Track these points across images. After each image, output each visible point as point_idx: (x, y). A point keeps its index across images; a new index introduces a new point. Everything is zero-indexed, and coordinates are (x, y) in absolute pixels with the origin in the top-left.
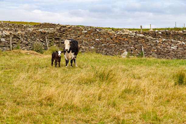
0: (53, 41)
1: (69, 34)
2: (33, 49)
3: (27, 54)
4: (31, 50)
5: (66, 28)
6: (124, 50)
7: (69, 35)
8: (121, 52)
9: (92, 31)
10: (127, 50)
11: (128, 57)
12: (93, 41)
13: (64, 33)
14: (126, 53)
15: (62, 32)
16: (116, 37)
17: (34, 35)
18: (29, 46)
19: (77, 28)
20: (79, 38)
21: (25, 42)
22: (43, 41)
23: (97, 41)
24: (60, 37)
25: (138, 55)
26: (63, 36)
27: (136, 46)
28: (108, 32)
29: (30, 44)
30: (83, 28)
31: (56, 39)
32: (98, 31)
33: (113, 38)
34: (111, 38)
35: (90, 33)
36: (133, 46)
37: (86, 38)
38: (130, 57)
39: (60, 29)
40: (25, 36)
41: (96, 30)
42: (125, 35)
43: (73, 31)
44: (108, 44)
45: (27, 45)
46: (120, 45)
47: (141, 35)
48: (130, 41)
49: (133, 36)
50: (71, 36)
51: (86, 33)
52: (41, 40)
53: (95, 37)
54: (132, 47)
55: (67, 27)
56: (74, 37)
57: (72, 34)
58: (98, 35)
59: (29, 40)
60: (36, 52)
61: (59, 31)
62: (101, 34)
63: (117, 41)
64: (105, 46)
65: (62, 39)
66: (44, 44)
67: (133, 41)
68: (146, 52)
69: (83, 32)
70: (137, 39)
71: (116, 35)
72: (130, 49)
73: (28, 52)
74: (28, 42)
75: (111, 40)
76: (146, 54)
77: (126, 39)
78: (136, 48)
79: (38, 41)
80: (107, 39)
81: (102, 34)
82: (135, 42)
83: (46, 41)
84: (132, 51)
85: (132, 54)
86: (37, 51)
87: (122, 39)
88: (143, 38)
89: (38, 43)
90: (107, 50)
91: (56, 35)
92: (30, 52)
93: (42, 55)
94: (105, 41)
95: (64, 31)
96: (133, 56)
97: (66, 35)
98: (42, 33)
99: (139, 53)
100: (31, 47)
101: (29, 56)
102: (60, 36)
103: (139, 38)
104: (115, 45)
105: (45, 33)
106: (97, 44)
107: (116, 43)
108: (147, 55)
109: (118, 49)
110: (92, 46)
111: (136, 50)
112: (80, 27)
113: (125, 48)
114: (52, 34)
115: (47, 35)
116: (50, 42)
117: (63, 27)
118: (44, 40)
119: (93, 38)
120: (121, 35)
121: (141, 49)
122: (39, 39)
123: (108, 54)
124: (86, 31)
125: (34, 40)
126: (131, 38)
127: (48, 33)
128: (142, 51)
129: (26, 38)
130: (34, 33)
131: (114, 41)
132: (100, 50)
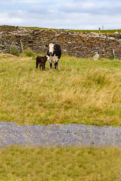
0: (26, 44)
1: (42, 37)
2: (9, 52)
3: (5, 57)
4: (8, 53)
5: (39, 32)
6: (96, 52)
7: (42, 39)
8: (92, 54)
9: (64, 35)
10: (98, 52)
11: (99, 59)
12: (66, 44)
13: (37, 37)
14: (97, 55)
15: (35, 36)
16: (88, 40)
17: (10, 39)
18: (6, 49)
19: (50, 32)
20: (52, 41)
21: (1, 45)
22: (18, 45)
23: (70, 44)
24: (33, 41)
25: (109, 57)
26: (37, 39)
27: (107, 48)
28: (80, 35)
29: (7, 48)
30: (55, 32)
31: (29, 42)
32: (70, 34)
33: (85, 41)
34: (83, 41)
35: (63, 36)
36: (104, 48)
37: (59, 41)
38: (101, 59)
39: (33, 32)
40: (1, 40)
41: (68, 33)
42: (97, 38)
43: (46, 34)
44: (80, 47)
45: (4, 48)
46: (92, 47)
47: (112, 38)
48: (102, 43)
49: (104, 39)
50: (44, 39)
51: (58, 37)
52: (16, 43)
53: (67, 40)
54: (103, 50)
55: (40, 30)
56: (47, 40)
57: (45, 37)
58: (70, 38)
59: (5, 43)
60: (12, 55)
61: (32, 34)
62: (73, 37)
63: (89, 44)
64: (77, 49)
65: (35, 42)
66: (19, 47)
67: (104, 44)
68: (116, 55)
69: (55, 35)
70: (108, 42)
71: (88, 38)
72: (102, 51)
73: (5, 55)
74: (4, 45)
75: (83, 43)
76: (116, 57)
77: (97, 42)
78: (107, 51)
79: (13, 44)
80: (79, 42)
81: (75, 37)
82: (106, 45)
83: (20, 45)
84: (103, 53)
85: (103, 57)
86: (14, 54)
87: (93, 41)
88: (113, 41)
89: (13, 46)
90: (79, 53)
91: (30, 38)
92: (7, 55)
93: (18, 58)
94: (77, 44)
95: (37, 35)
96: (105, 58)
97: (39, 38)
98: (17, 36)
99: (110, 55)
100: (7, 51)
101: (7, 59)
102: (34, 39)
103: (110, 41)
104: (87, 47)
105: (19, 36)
106: (70, 46)
107: (88, 46)
108: (118, 57)
109: (90, 52)
110: (65, 48)
111: (107, 52)
112: (53, 31)
113: (96, 51)
114: (26, 37)
115: (22, 38)
116: (24, 45)
117: (36, 31)
118: (19, 43)
119: (66, 41)
120: (93, 38)
121: (112, 51)
122: (15, 42)
123: (80, 56)
124: (59, 35)
125: (10, 44)
126: (102, 41)
127: (23, 36)
128: (113, 53)
129: (2, 41)
130: (10, 37)
131: (86, 44)
132: (73, 52)
